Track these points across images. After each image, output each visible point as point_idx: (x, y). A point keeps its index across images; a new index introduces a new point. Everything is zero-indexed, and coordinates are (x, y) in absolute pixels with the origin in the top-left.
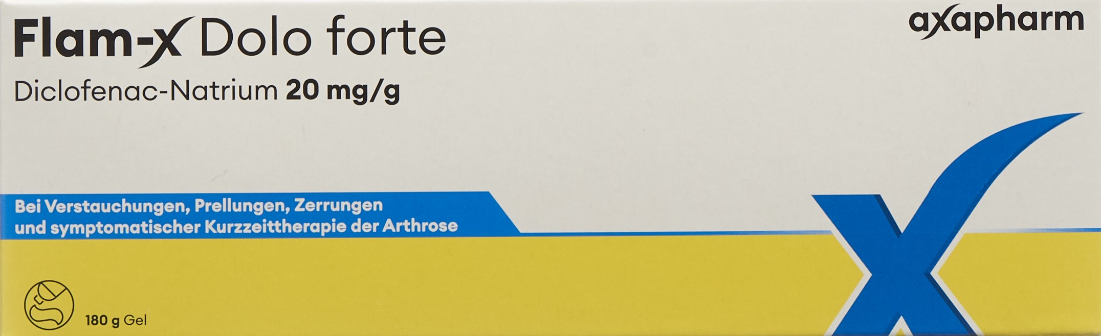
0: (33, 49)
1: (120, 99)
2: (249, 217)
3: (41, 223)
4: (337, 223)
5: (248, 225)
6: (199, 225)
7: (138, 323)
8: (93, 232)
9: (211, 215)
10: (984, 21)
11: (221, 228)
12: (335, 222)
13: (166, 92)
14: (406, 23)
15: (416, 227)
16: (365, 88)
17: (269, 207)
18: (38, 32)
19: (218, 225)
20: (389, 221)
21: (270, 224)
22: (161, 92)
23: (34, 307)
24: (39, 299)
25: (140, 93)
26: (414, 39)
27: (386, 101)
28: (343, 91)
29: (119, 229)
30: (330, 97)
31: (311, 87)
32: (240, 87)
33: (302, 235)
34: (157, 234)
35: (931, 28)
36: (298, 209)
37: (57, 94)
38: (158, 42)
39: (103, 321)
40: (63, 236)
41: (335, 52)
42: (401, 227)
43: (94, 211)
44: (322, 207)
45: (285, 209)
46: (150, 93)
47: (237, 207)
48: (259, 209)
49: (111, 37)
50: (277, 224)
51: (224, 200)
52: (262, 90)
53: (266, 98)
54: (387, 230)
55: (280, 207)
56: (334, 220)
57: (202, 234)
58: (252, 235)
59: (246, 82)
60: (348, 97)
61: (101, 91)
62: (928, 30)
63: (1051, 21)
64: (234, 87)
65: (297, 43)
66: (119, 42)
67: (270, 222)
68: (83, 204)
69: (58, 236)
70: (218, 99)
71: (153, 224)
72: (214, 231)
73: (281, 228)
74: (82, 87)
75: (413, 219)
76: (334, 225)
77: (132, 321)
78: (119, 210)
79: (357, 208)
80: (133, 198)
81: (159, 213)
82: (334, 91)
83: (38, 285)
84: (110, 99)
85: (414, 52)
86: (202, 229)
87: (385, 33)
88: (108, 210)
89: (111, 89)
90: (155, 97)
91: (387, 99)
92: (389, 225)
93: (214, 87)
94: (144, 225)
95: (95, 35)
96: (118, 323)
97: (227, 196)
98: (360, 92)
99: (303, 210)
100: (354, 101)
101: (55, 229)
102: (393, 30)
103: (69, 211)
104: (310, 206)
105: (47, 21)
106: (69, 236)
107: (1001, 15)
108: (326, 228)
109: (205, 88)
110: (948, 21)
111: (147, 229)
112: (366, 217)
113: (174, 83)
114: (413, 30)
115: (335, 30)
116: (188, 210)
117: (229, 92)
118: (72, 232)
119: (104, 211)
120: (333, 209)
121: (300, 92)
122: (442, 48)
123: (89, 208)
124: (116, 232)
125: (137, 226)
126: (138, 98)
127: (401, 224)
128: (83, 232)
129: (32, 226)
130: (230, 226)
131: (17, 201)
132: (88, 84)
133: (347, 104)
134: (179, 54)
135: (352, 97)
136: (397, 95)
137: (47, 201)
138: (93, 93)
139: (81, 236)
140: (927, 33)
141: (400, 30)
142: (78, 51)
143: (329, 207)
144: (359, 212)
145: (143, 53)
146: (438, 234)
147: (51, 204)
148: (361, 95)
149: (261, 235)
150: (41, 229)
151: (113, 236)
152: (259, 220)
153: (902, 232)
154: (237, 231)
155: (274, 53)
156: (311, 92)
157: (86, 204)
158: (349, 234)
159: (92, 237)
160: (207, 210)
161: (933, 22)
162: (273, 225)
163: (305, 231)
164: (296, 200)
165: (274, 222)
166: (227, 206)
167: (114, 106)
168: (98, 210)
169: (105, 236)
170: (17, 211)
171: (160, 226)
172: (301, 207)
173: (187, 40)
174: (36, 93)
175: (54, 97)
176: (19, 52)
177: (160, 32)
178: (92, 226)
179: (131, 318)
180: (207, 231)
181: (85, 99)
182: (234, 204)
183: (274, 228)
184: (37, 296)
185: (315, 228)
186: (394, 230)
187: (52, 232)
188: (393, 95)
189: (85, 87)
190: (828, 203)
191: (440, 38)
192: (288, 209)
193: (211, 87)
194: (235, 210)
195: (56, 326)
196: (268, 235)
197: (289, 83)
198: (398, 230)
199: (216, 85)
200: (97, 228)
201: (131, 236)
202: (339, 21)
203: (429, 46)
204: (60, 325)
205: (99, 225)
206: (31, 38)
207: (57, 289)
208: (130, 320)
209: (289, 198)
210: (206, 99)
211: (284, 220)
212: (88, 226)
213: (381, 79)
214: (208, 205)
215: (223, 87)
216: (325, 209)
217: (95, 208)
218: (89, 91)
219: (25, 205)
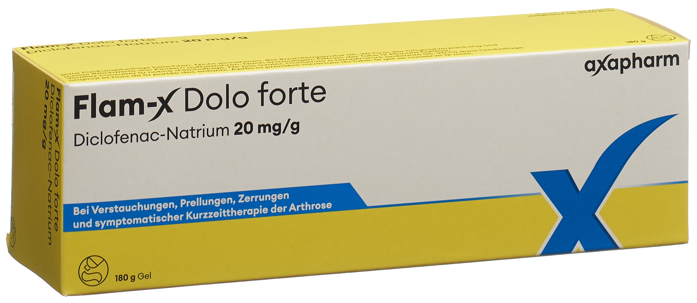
0: (85, 113)
1: (137, 141)
2: (212, 208)
3: (89, 221)
4: (262, 208)
5: (211, 213)
6: (183, 215)
7: (146, 277)
8: (120, 224)
9: (190, 209)
10: (625, 63)
11: (196, 216)
12: (261, 208)
13: (164, 135)
14: (303, 84)
15: (308, 207)
16: (279, 125)
17: (224, 201)
18: (88, 103)
19: (194, 214)
20: (293, 205)
21: (224, 212)
22: (161, 135)
23: (84, 273)
24: (87, 268)
25: (149, 137)
26: (308, 93)
27: (292, 132)
28: (267, 128)
29: (136, 221)
30: (259, 132)
31: (248, 126)
32: (208, 129)
33: (242, 217)
34: (158, 222)
35: (596, 69)
36: (240, 201)
37: (100, 140)
38: (160, 104)
39: (126, 278)
40: (102, 228)
41: (262, 104)
42: (299, 207)
43: (121, 211)
44: (254, 199)
45: (233, 202)
46: (155, 136)
47: (205, 203)
48: (217, 203)
49: (131, 103)
50: (228, 211)
51: (198, 198)
52: (220, 130)
53: (223, 135)
54: (292, 210)
55: (230, 200)
56: (261, 206)
57: (184, 221)
58: (214, 219)
59: (210, 126)
60: (270, 131)
61: (126, 137)
62: (595, 71)
63: (662, 61)
64: (204, 129)
65: (241, 99)
66: (137, 106)
67: (224, 210)
68: (115, 208)
69: (99, 228)
70: (195, 137)
71: (156, 216)
72: (191, 218)
73: (230, 213)
74: (115, 136)
75: (306, 203)
76: (261, 209)
77: (143, 277)
78: (136, 209)
79: (274, 198)
80: (144, 202)
81: (159, 209)
82: (262, 128)
83: (87, 259)
84: (131, 142)
85: (308, 102)
86: (184, 217)
87: (291, 91)
88: (129, 210)
89: (132, 135)
90: (158, 138)
91: (292, 131)
92: (292, 207)
93: (192, 130)
94: (150, 217)
95: (122, 103)
96: (134, 279)
97: (199, 196)
98: (277, 127)
99: (243, 201)
100: (273, 133)
101: (97, 224)
102: (296, 89)
103: (106, 212)
104: (247, 199)
105: (94, 96)
106: (106, 228)
107: (634, 59)
108: (256, 211)
109: (187, 131)
110: (606, 65)
111: (152, 220)
112: (280, 203)
113: (169, 129)
114: (307, 88)
115: (262, 91)
116: (176, 206)
117: (201, 133)
118: (108, 225)
119: (127, 210)
120: (260, 200)
121: (242, 130)
122: (324, 98)
123: (118, 209)
124: (134, 223)
125: (147, 218)
126: (147, 140)
127: (300, 206)
128: (114, 224)
129: (84, 223)
130: (201, 214)
131: (75, 208)
132: (118, 133)
133: (269, 135)
134: (172, 111)
135: (272, 131)
136: (298, 128)
137: (93, 207)
138: (121, 139)
139: (113, 227)
140: (595, 72)
141: (300, 88)
142: (112, 113)
143: (258, 198)
144: (276, 200)
145: (150, 112)
146: (321, 210)
147: (95, 209)
148: (277, 130)
149: (219, 219)
150: (89, 224)
151: (132, 226)
152: (217, 209)
153: (580, 191)
154: (205, 217)
155: (227, 107)
156: (248, 129)
157: (116, 207)
158: (269, 214)
159: (120, 227)
160: (187, 206)
161: (597, 65)
162: (225, 212)
163: (244, 214)
164: (239, 196)
165: (226, 210)
166: (199, 202)
167: (134, 146)
168: (123, 211)
169: (127, 226)
170: (75, 214)
171: (160, 217)
172: (242, 200)
173: (177, 103)
174: (87, 141)
175: (98, 143)
176: (77, 116)
177: (161, 99)
178: (120, 220)
179: (142, 275)
180: (187, 219)
181: (116, 143)
182: (203, 201)
183: (226, 214)
184: (86, 266)
185: (250, 212)
186: (295, 210)
187: (96, 226)
188: (296, 128)
189: (116, 135)
190: (539, 176)
191: (323, 92)
192: (234, 202)
193: (190, 130)
194: (204, 204)
195: (97, 283)
196: (223, 218)
197: (236, 125)
198: (298, 210)
199: (193, 129)
200: (122, 222)
201: (143, 225)
202: (265, 85)
203: (317, 97)
204: (100, 282)
205: (124, 219)
206: (84, 107)
207: (98, 261)
208: (141, 276)
209: (235, 195)
210: (188, 138)
211: (232, 209)
212: (117, 221)
213: (289, 119)
214: (188, 202)
215: (198, 130)
216: (256, 200)
217: (122, 209)
218: (119, 138)
219: (80, 210)
